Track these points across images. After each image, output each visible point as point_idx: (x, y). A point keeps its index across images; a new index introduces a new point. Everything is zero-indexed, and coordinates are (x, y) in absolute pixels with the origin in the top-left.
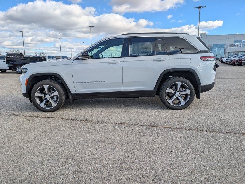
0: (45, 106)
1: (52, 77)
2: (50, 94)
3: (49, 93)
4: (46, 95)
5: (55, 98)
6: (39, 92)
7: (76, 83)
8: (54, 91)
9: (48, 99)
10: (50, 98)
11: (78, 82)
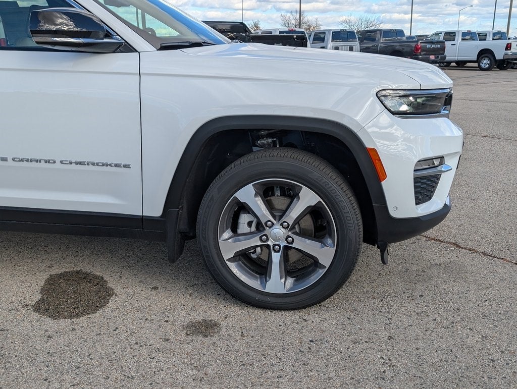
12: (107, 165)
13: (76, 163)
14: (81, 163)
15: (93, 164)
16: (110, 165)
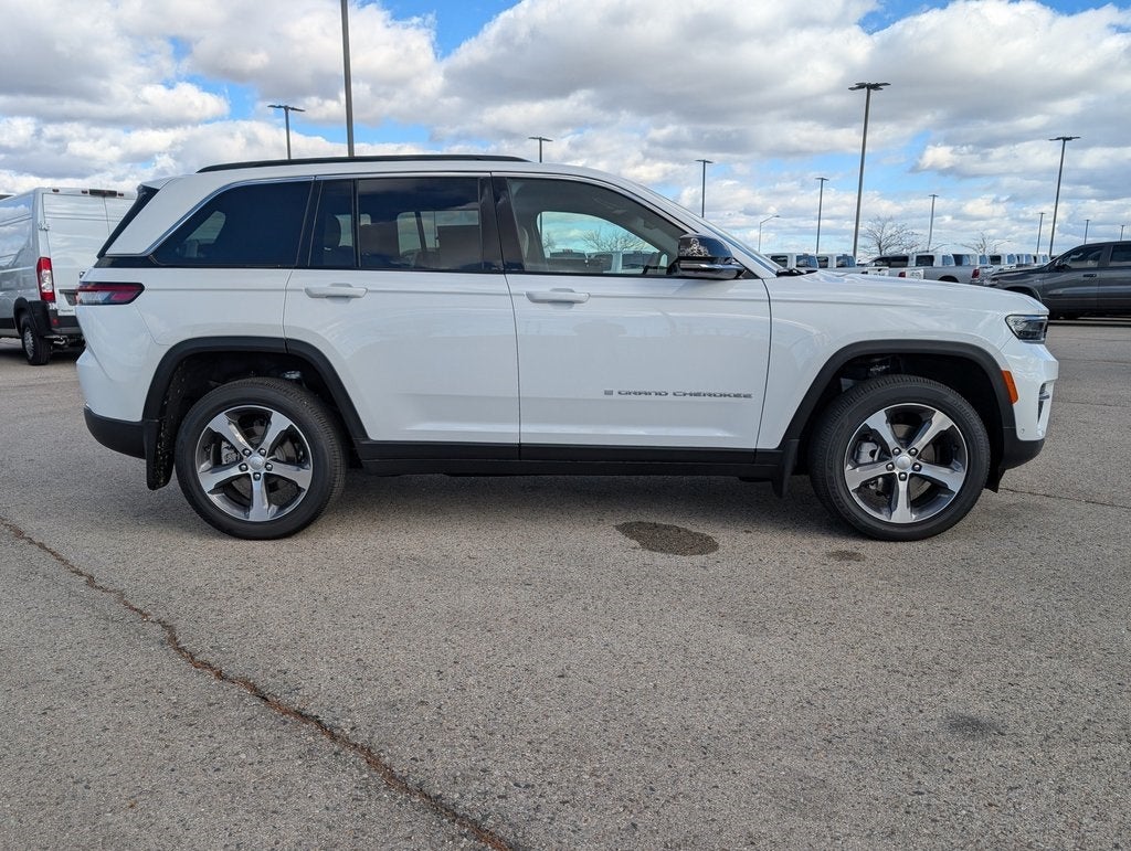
12: (725, 396)
13: (691, 395)
14: (696, 395)
15: (710, 395)
16: (729, 395)
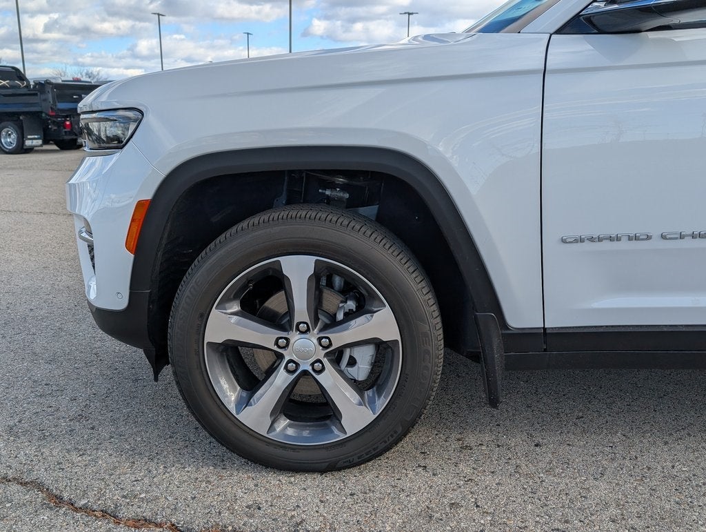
0: (283, 423)
1: (333, 186)
2: (326, 328)
3: (316, 320)
4: (295, 337)
5: (365, 357)
6: (236, 307)
7: (564, 241)
8: (351, 305)
9: (305, 366)
10: (325, 361)
11: (577, 234)
